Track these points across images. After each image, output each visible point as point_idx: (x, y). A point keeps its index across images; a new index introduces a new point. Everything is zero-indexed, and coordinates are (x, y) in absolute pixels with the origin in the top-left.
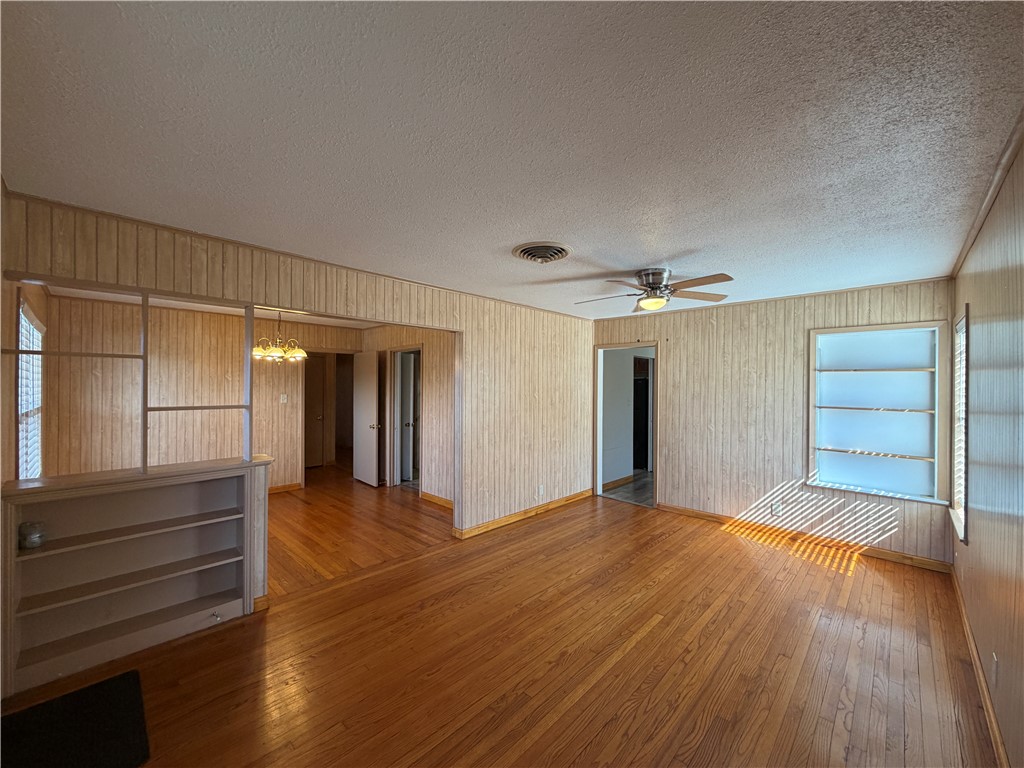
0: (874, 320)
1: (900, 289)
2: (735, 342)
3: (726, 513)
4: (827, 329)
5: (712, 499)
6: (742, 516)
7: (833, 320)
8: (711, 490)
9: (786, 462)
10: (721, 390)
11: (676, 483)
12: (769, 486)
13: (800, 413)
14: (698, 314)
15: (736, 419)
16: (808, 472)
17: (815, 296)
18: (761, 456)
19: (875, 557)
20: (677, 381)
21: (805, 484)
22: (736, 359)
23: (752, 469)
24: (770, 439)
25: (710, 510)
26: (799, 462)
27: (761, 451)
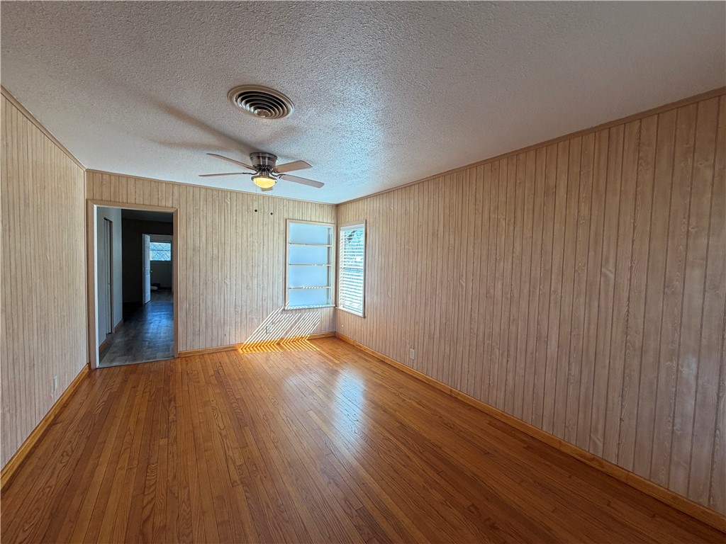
0: (313, 219)
1: (322, 205)
2: (244, 220)
3: (238, 341)
4: (294, 220)
5: (227, 335)
6: (249, 340)
7: (296, 216)
8: (227, 328)
9: (274, 298)
10: (234, 254)
11: (197, 330)
12: (265, 316)
13: (282, 268)
14: (215, 193)
15: (245, 274)
16: (285, 302)
17: (289, 200)
18: (261, 297)
19: (313, 339)
20: (198, 245)
21: (284, 310)
22: (245, 233)
23: (256, 307)
24: (266, 285)
25: (226, 343)
26: (281, 297)
27: (261, 294)
